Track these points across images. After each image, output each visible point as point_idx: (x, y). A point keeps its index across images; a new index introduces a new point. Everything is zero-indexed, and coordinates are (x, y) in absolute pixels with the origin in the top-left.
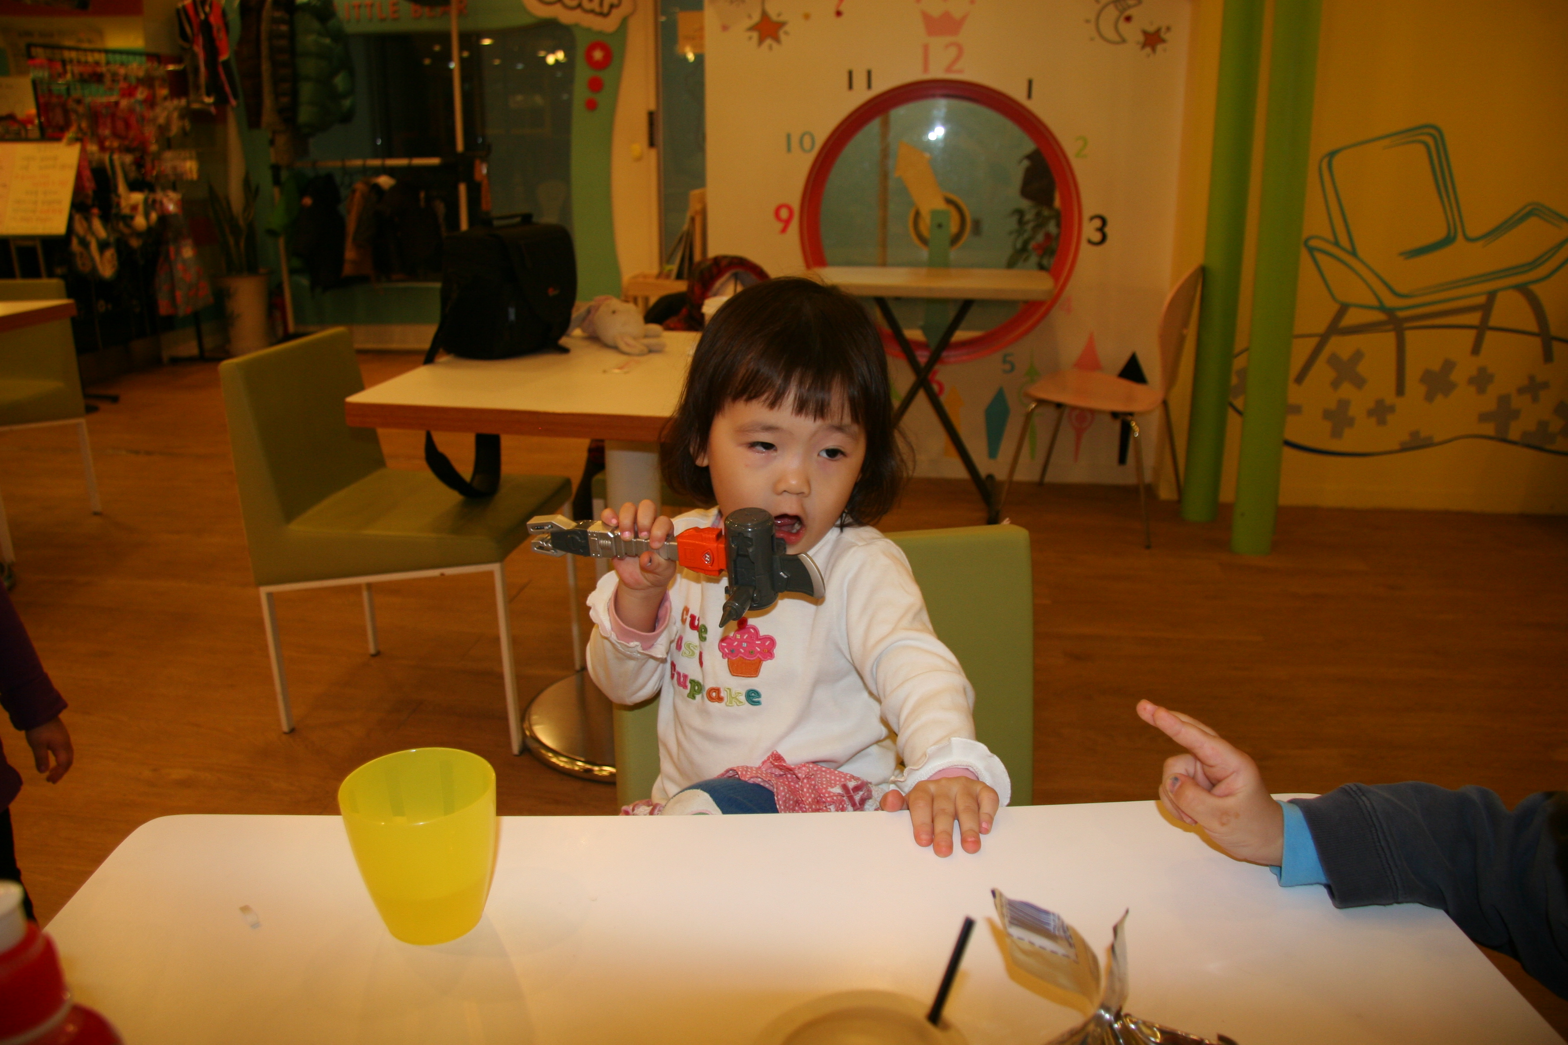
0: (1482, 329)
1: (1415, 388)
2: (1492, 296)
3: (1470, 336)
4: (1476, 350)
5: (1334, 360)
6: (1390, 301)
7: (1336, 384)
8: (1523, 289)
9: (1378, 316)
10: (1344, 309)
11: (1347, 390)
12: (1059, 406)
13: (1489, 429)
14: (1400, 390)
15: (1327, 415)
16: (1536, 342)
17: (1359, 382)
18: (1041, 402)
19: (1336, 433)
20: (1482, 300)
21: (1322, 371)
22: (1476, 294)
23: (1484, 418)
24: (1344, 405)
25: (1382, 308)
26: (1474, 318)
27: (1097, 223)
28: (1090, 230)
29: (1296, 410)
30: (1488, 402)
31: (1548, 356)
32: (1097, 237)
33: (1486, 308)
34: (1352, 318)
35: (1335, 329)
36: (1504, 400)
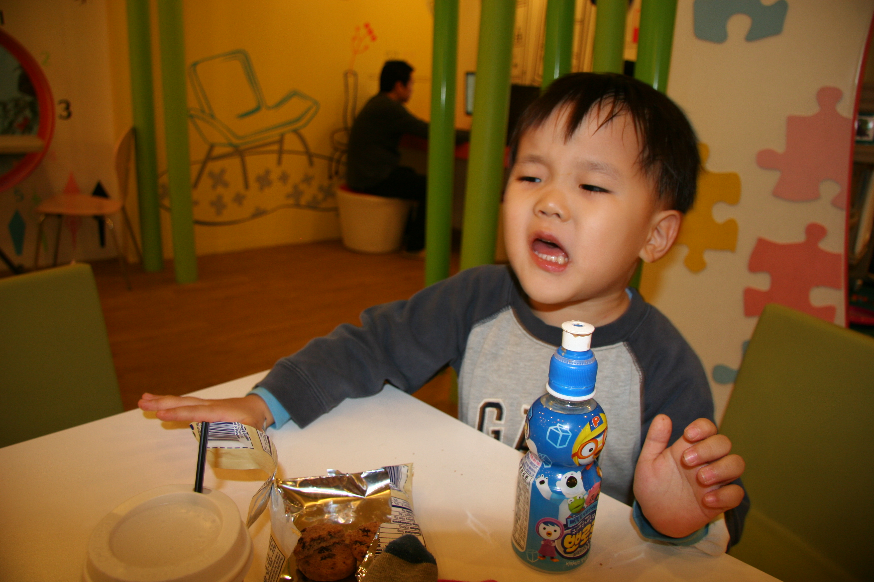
0: (280, 152)
1: (254, 185)
2: (282, 137)
3: (274, 157)
4: (279, 162)
5: (211, 175)
6: (235, 141)
7: (214, 187)
8: (296, 132)
9: (228, 150)
10: (212, 147)
11: (220, 190)
12: (59, 216)
13: (291, 201)
14: (247, 186)
15: (213, 204)
16: (304, 159)
17: (226, 185)
18: (48, 215)
19: (219, 213)
20: (277, 138)
21: (206, 182)
22: (275, 135)
23: (289, 196)
24: (220, 198)
25: (231, 145)
26: (275, 147)
27: (63, 106)
28: (60, 110)
29: (196, 203)
30: (288, 189)
31: (311, 163)
32: (65, 114)
33: (281, 141)
34: (218, 151)
35: (209, 158)
36: (296, 187)
